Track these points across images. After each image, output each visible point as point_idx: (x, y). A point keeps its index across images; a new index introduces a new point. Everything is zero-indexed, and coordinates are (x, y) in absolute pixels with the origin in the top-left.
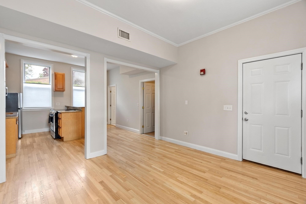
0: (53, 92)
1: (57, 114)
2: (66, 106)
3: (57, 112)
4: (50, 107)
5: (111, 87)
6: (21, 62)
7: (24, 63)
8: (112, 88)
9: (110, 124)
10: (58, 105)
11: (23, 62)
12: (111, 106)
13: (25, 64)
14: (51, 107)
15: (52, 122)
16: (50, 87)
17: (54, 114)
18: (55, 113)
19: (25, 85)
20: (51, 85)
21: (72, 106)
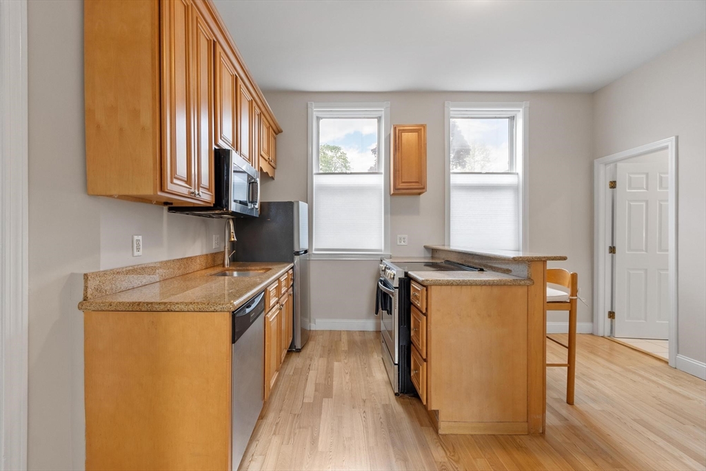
0: (389, 197)
1: (406, 282)
2: (426, 247)
3: (406, 274)
4: (381, 251)
5: (616, 162)
6: (309, 110)
7: (315, 115)
8: (619, 164)
9: (607, 333)
10: (403, 243)
11: (315, 111)
12: (612, 250)
13: (318, 118)
14: (383, 249)
15: (385, 312)
16: (379, 181)
17: (396, 284)
18: (400, 280)
19: (318, 180)
20: (383, 176)
21: (446, 248)
